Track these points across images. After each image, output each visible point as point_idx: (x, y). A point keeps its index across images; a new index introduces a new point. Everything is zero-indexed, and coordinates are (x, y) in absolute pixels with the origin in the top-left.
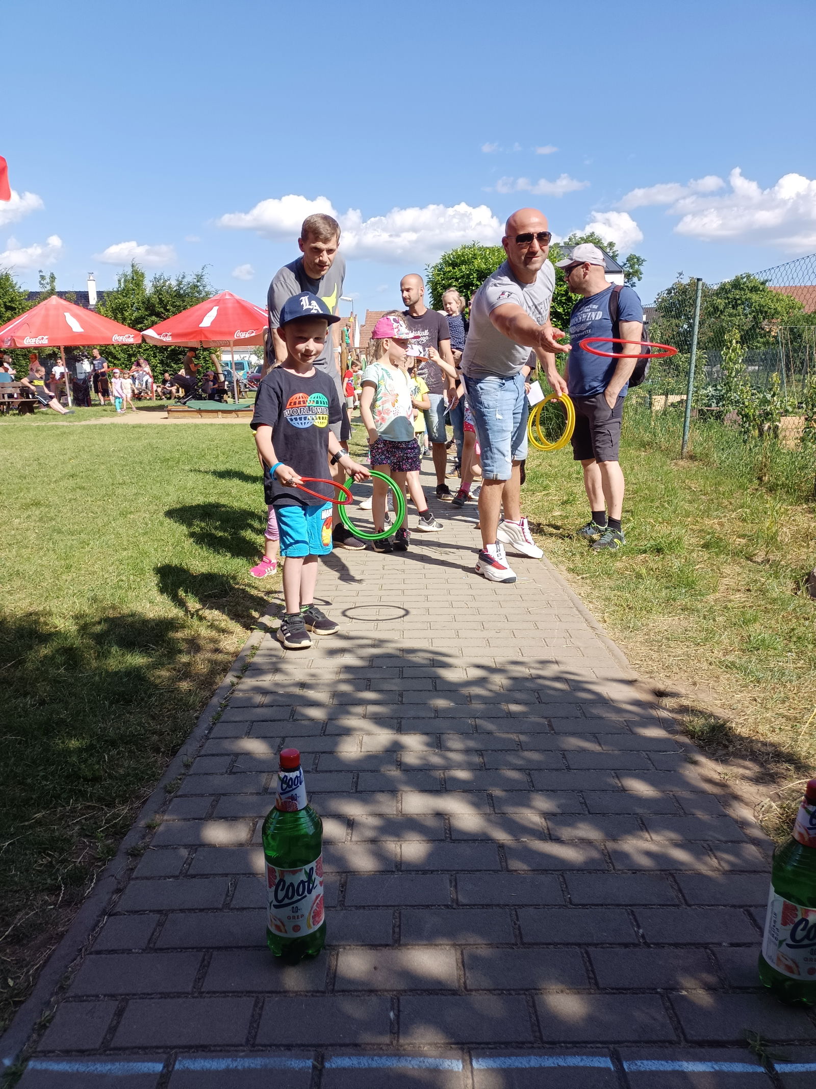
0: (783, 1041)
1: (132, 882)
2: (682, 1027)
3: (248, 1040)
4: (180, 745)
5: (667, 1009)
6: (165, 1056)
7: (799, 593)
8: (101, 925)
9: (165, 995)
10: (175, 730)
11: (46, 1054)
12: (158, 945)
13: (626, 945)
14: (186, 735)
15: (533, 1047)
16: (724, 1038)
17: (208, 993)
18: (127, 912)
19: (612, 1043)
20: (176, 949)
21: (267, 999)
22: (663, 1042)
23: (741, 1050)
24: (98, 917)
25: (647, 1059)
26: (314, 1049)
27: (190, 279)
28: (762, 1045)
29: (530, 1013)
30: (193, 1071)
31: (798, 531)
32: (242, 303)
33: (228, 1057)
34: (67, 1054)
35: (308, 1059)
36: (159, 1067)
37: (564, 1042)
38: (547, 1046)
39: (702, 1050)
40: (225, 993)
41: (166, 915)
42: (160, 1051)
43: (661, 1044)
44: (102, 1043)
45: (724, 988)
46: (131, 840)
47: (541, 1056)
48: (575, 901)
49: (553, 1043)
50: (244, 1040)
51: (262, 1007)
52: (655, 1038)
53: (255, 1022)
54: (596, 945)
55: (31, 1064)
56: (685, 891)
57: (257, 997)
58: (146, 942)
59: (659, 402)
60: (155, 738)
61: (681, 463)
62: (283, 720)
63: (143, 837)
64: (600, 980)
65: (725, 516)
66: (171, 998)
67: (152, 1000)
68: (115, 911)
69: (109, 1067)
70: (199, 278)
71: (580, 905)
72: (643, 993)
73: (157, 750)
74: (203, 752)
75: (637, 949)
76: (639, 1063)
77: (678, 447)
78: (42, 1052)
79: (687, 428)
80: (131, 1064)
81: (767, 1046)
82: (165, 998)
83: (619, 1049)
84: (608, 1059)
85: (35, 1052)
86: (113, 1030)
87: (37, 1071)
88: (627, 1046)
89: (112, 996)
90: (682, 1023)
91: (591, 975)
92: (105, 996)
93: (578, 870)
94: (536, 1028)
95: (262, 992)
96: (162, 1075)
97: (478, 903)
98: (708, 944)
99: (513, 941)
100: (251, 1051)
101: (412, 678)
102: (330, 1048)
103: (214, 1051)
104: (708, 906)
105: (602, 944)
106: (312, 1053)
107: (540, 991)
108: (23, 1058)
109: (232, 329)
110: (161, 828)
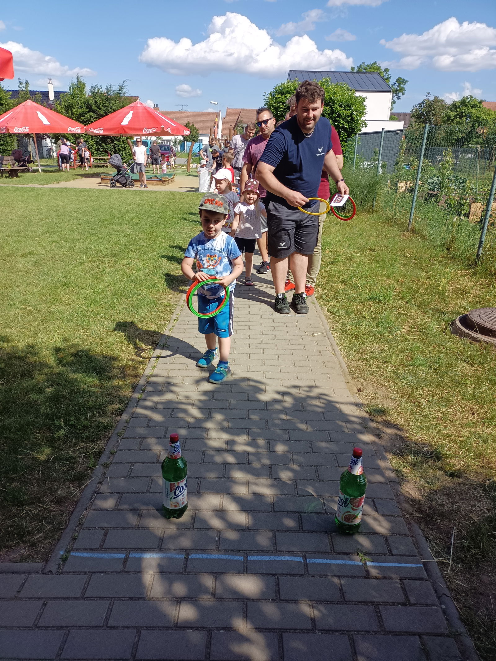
1: (106, 479)
2: (334, 547)
3: (158, 546)
4: (123, 411)
5: (329, 540)
6: (125, 552)
7: (446, 331)
8: (94, 498)
11: (77, 550)
12: (119, 507)
13: (318, 514)
15: (272, 553)
16: (349, 552)
17: (141, 528)
18: (105, 492)
19: (303, 552)
20: (127, 509)
21: (166, 531)
22: (325, 552)
24: (92, 494)
25: (317, 559)
26: (185, 551)
27: (115, 88)
29: (273, 540)
30: (137, 558)
33: (150, 553)
34: (86, 550)
36: (123, 556)
37: (285, 551)
38: (278, 552)
39: (340, 556)
41: (122, 494)
42: (123, 550)
44: (100, 546)
46: (104, 459)
47: (275, 556)
49: (281, 551)
51: (164, 534)
52: (322, 551)
53: (161, 540)
54: (305, 513)
55: (72, 554)
57: (162, 530)
58: (114, 506)
59: (402, 186)
61: (407, 234)
63: (109, 458)
64: (304, 528)
66: (126, 529)
67: (118, 530)
68: (99, 492)
69: (103, 555)
70: (121, 88)
71: (301, 496)
72: (321, 533)
73: (112, 413)
75: (322, 515)
76: (313, 560)
77: (407, 223)
78: (76, 549)
79: (412, 213)
80: (112, 554)
81: (366, 555)
83: (307, 554)
84: (302, 558)
85: (72, 549)
86: (103, 541)
87: (74, 556)
88: (310, 554)
89: (102, 528)
90: (334, 545)
91: (301, 525)
92: (99, 528)
93: (303, 480)
94: (275, 546)
95: (163, 528)
96: (125, 559)
99: (270, 510)
100: (159, 551)
102: (191, 551)
103: (144, 551)
105: (308, 512)
106: (184, 553)
107: (279, 531)
108: (68, 551)
109: (142, 127)
110: (117, 454)
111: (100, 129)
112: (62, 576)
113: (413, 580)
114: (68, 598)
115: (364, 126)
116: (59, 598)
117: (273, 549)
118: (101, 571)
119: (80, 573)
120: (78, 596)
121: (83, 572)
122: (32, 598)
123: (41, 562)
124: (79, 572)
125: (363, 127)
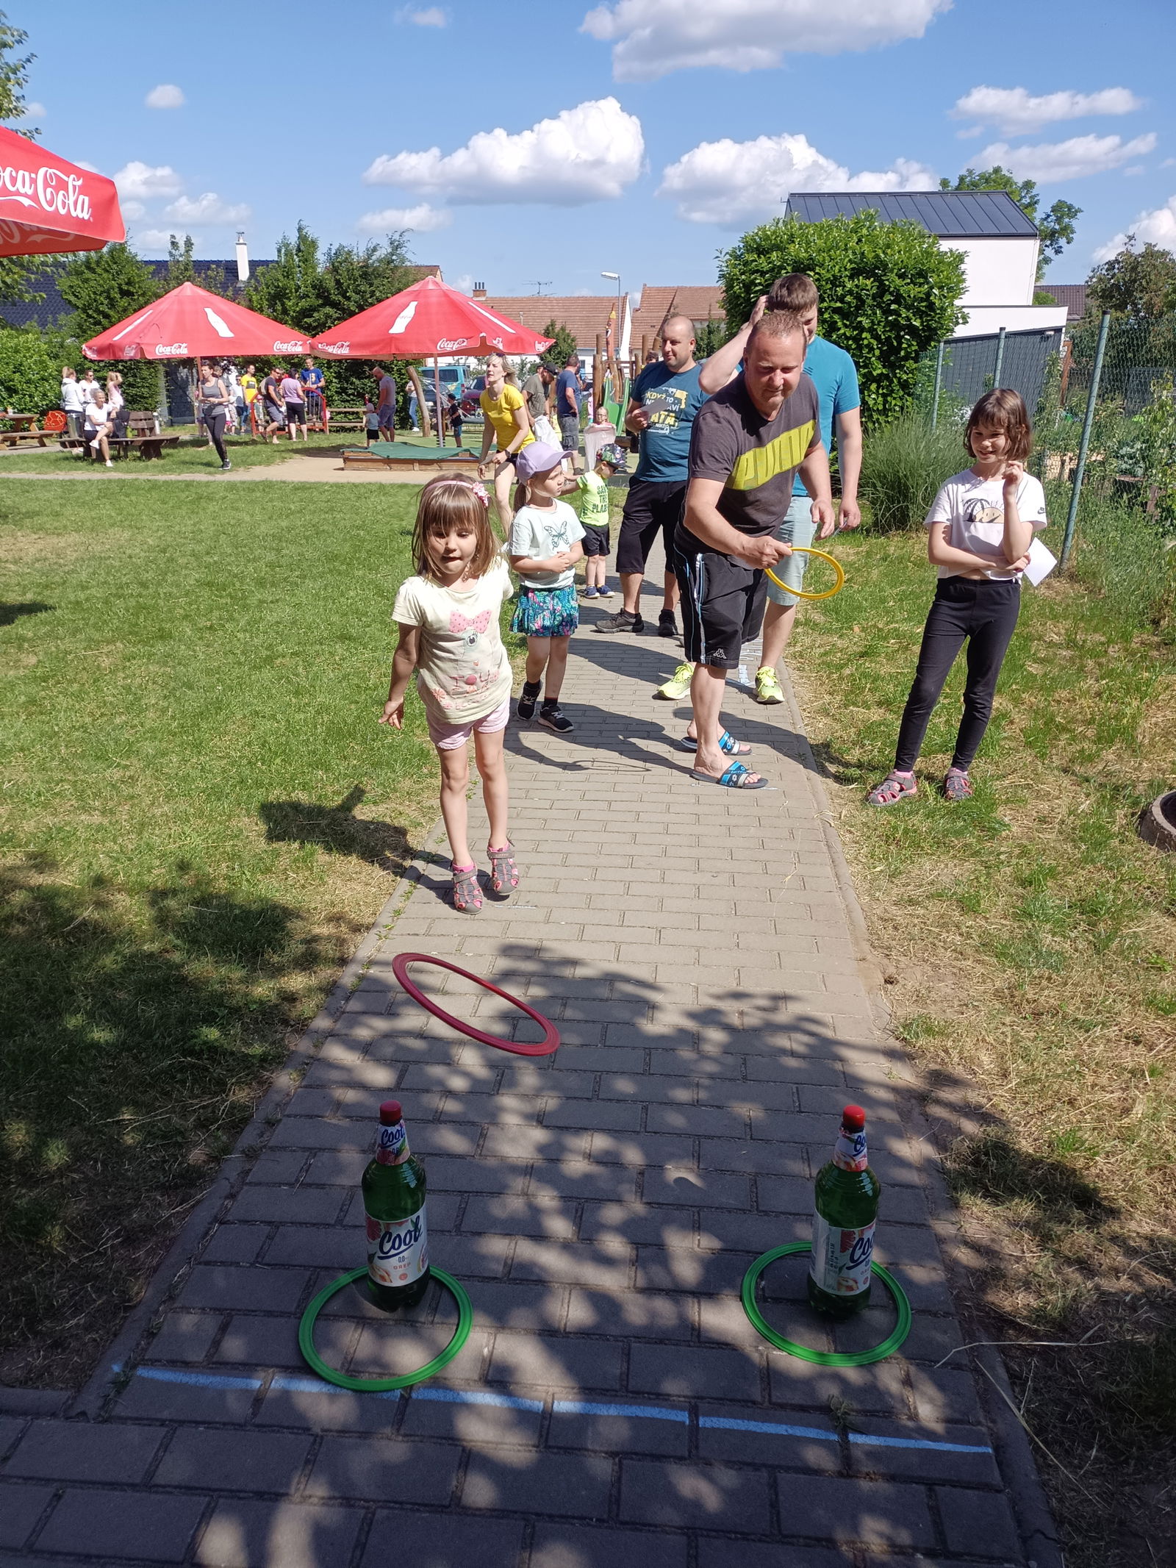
1: (245, 1188)
2: (771, 1389)
3: (343, 1365)
4: (312, 1018)
5: (761, 1369)
6: (263, 1374)
8: (211, 1233)
9: (270, 1314)
11: (154, 1363)
12: (267, 1260)
15: (616, 1396)
16: (809, 1403)
18: (238, 1221)
19: (693, 1398)
20: (283, 1266)
21: (366, 1326)
22: (747, 1402)
23: (820, 1417)
24: (211, 1223)
25: (725, 1417)
27: (383, 250)
29: (623, 1361)
30: (289, 1391)
32: (452, 296)
34: (172, 1364)
36: (256, 1384)
37: (648, 1393)
38: (631, 1395)
39: (783, 1413)
40: (327, 1316)
41: (277, 1227)
42: (259, 1368)
43: (743, 1404)
44: (206, 1357)
47: (621, 1405)
49: (638, 1393)
50: (339, 1365)
51: (361, 1333)
52: (739, 1397)
53: (351, 1348)
54: (710, 1295)
55: (142, 1372)
57: (357, 1323)
58: (255, 1256)
60: (285, 1005)
61: (1056, 584)
63: (261, 1135)
66: (274, 1317)
67: (256, 1318)
68: (225, 1219)
69: (211, 1379)
70: (396, 246)
73: (286, 1023)
74: (335, 1031)
76: (714, 1419)
78: (150, 1360)
80: (231, 1379)
81: (851, 1414)
82: (268, 1316)
83: (700, 1405)
84: (686, 1413)
85: (143, 1360)
86: (216, 1344)
87: (143, 1378)
88: (709, 1403)
89: (218, 1310)
90: (772, 1384)
91: (695, 1328)
92: (211, 1309)
93: (717, 1210)
94: (625, 1376)
95: (362, 1318)
96: (259, 1392)
99: (625, 1285)
105: (717, 1294)
107: (639, 1339)
108: (131, 1366)
109: (435, 336)
110: (281, 1125)
111: (342, 346)
112: (106, 1426)
113: (962, 1487)
114: (113, 1485)
115: (961, 321)
116: (94, 1483)
117: (618, 1387)
118: (199, 1419)
119: (150, 1421)
120: (138, 1481)
121: (157, 1420)
122: (31, 1478)
123: (66, 1389)
124: (148, 1419)
125: (957, 323)
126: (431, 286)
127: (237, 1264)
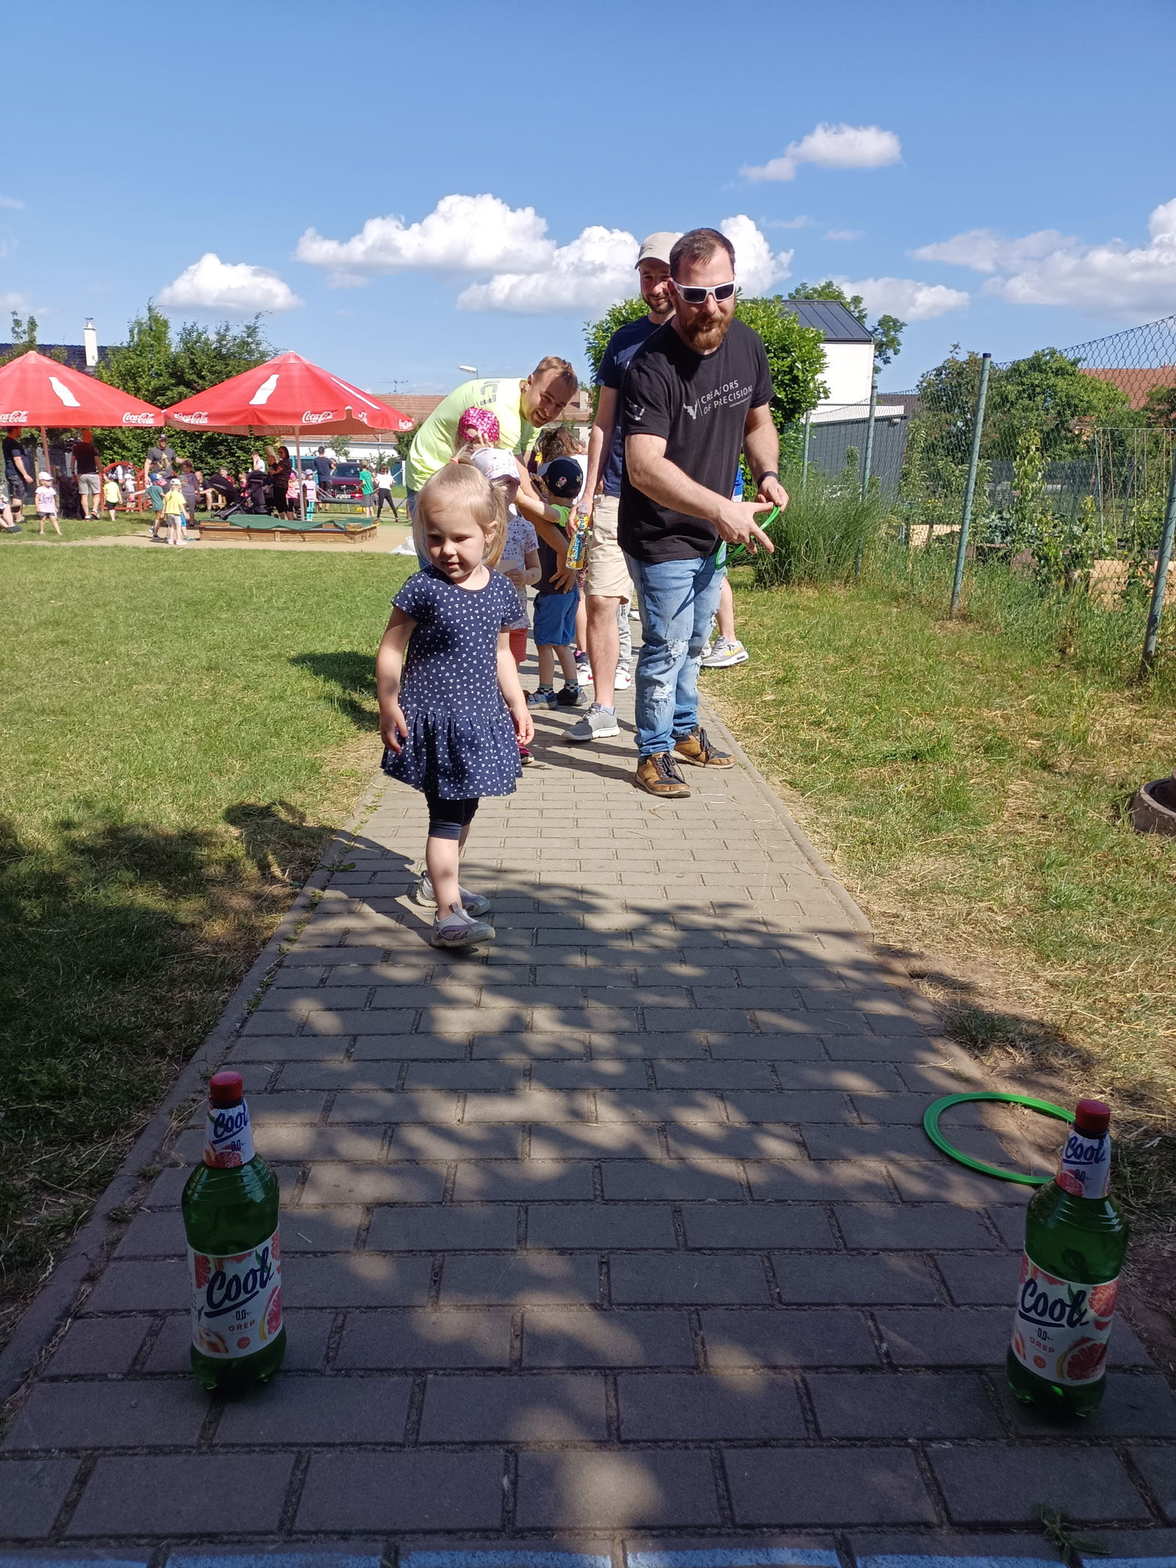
0: (1096, 1522)
1: (112, 1265)
2: (945, 1502)
3: (282, 1524)
4: (197, 1045)
5: (922, 1472)
6: (150, 1551)
7: (1118, 823)
8: (61, 1332)
9: (155, 1450)
10: (191, 1021)
12: (149, 1366)
13: (862, 1369)
14: (207, 1029)
15: (719, 1534)
16: (1008, 1518)
17: (223, 1446)
18: (103, 1312)
19: (839, 1526)
20: (175, 1373)
21: (314, 1456)
22: (917, 1524)
23: (1033, 1537)
24: (56, 1319)
25: (892, 1553)
26: (385, 1538)
27: (237, 331)
28: (1064, 1528)
29: (716, 1478)
31: (1117, 729)
32: (316, 371)
33: (251, 1552)
35: (375, 1555)
37: (767, 1526)
38: (742, 1532)
39: (977, 1538)
40: (249, 1447)
41: (163, 1318)
42: (143, 1542)
43: (913, 1529)
44: (54, 1528)
45: (1008, 1437)
46: (114, 1197)
47: (731, 1549)
48: (786, 1298)
49: (750, 1527)
50: (277, 1523)
51: (307, 1467)
52: (904, 1518)
53: (293, 1494)
54: (818, 1369)
56: (951, 1284)
57: (299, 1452)
58: (130, 1361)
59: (920, 534)
60: (159, 1033)
61: (950, 625)
62: (356, 1009)
63: (135, 1190)
64: (822, 1427)
65: (1012, 706)
66: (166, 1454)
67: (136, 1458)
68: (83, 1312)
69: (62, 1566)
70: (252, 331)
71: (795, 1304)
72: (887, 1446)
73: (162, 1053)
74: (230, 1058)
75: (879, 1375)
76: (879, 1559)
77: (946, 602)
79: (960, 574)
80: (97, 1563)
81: (1071, 1530)
82: (156, 1455)
83: (850, 1537)
84: (834, 1553)
86: (70, 1506)
88: (862, 1532)
89: (72, 1451)
90: (945, 1493)
91: (810, 1417)
92: (61, 1451)
93: (792, 1249)
94: (725, 1503)
95: (305, 1445)
97: (640, 1301)
98: (984, 1366)
99: (693, 1363)
100: (286, 1542)
101: (551, 946)
102: (408, 1537)
103: (228, 1542)
104: (985, 1305)
105: (825, 1366)
106: (381, 1546)
107: (732, 1442)
109: (299, 410)
110: (161, 1178)
111: (200, 416)
117: (719, 1520)
125: (820, 398)
126: (292, 361)
127: (103, 1377)
